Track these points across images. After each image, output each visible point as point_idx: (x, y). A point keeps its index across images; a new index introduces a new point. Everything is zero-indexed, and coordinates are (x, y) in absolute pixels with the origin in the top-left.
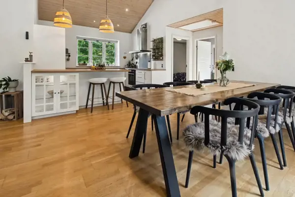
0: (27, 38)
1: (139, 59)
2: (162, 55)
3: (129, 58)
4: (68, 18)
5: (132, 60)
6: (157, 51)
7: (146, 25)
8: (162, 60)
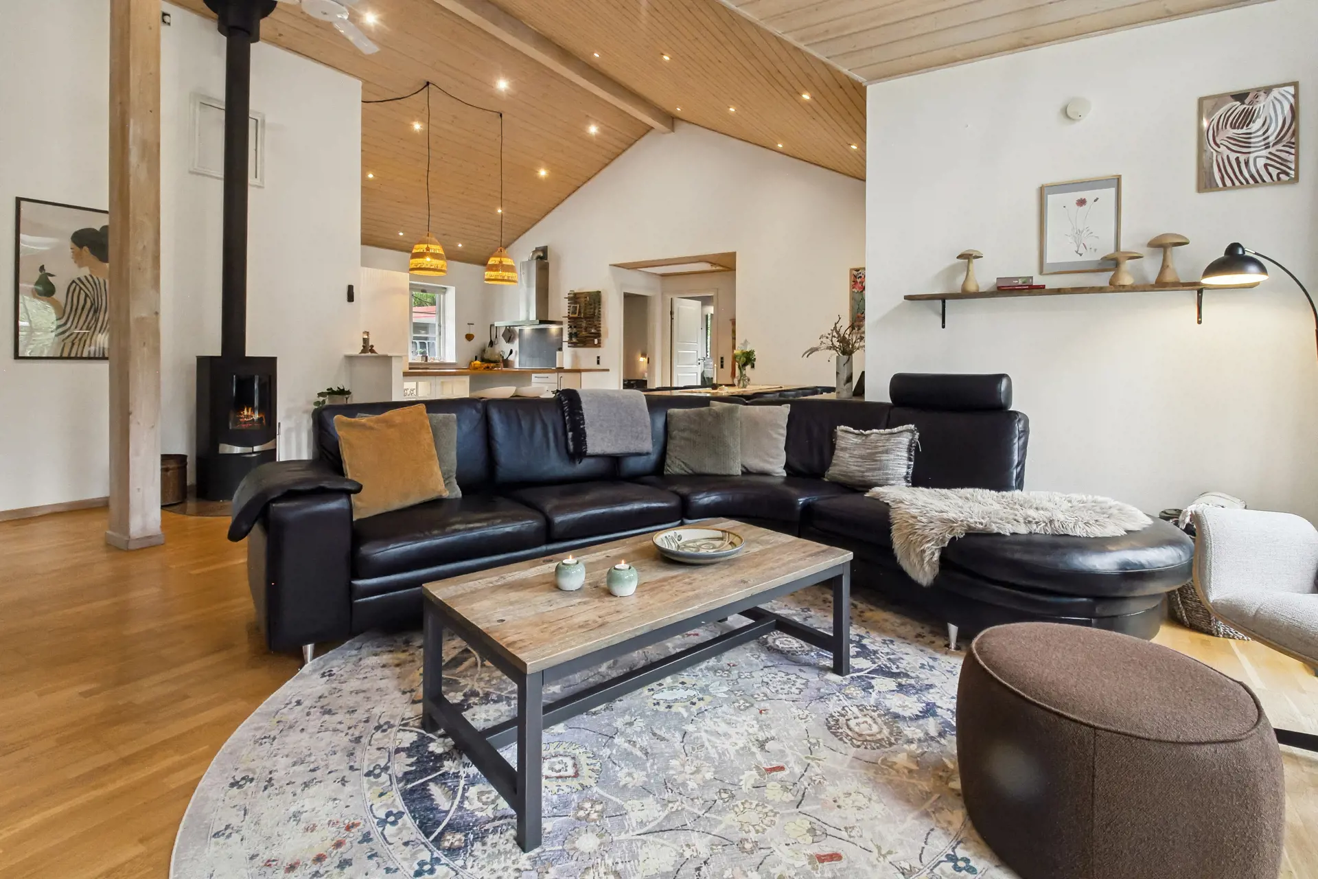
0: (351, 298)
1: (517, 342)
2: (598, 335)
3: (481, 339)
4: (442, 259)
5: (491, 344)
6: (584, 324)
7: (545, 250)
8: (599, 345)
